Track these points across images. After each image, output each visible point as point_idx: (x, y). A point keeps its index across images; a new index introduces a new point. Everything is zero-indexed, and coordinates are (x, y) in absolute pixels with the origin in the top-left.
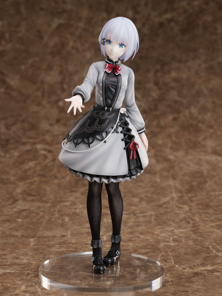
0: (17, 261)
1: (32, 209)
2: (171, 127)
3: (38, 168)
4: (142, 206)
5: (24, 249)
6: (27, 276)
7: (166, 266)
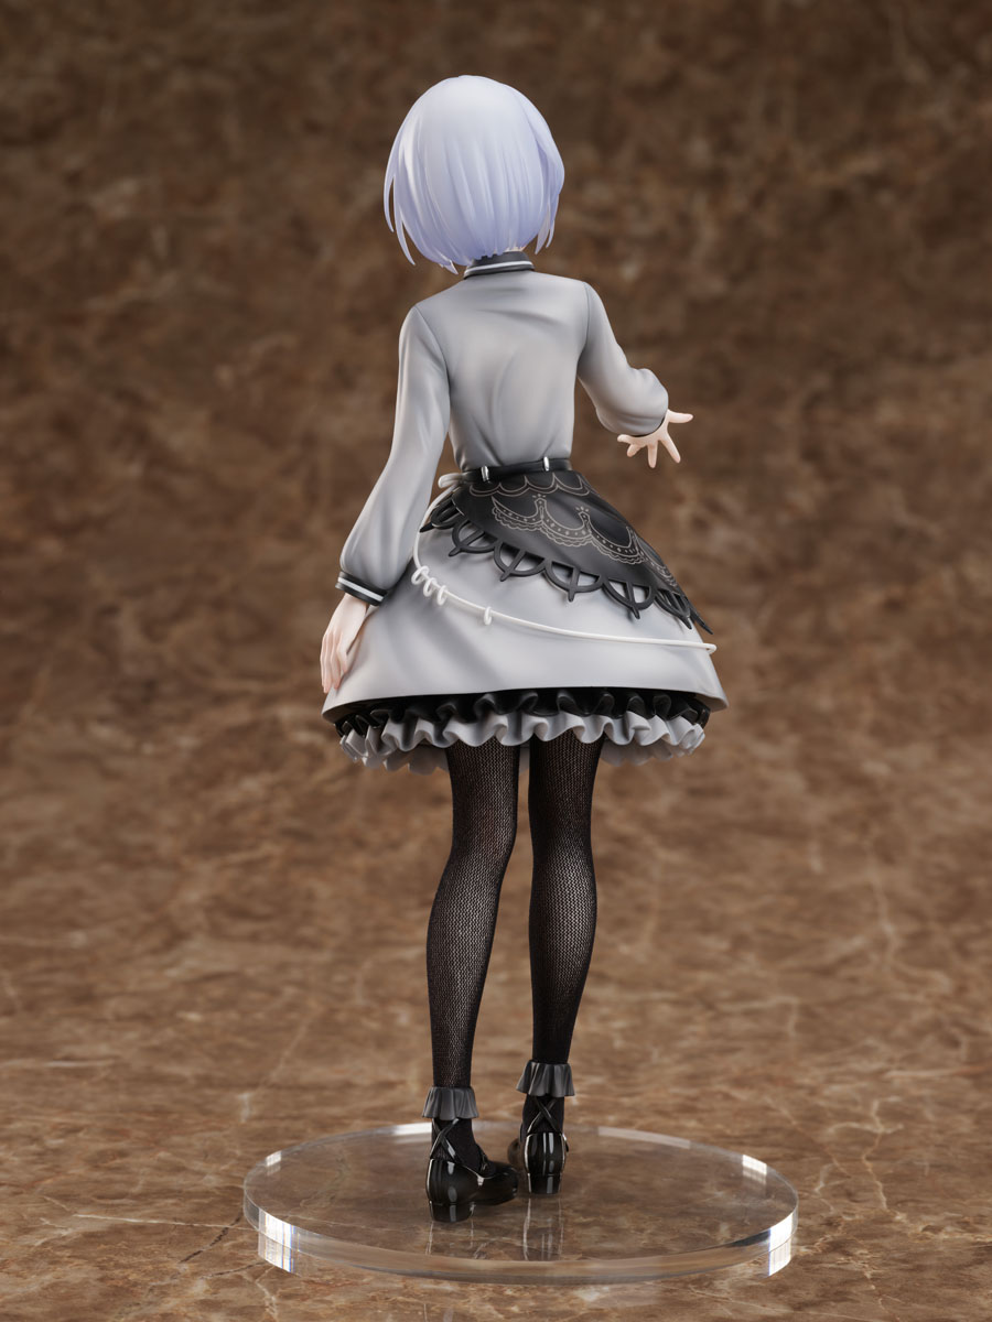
0: (177, 1181)
1: (250, 972)
2: (878, 639)
3: (283, 803)
4: (744, 969)
5: (207, 1135)
6: (219, 1244)
7: (853, 1215)
